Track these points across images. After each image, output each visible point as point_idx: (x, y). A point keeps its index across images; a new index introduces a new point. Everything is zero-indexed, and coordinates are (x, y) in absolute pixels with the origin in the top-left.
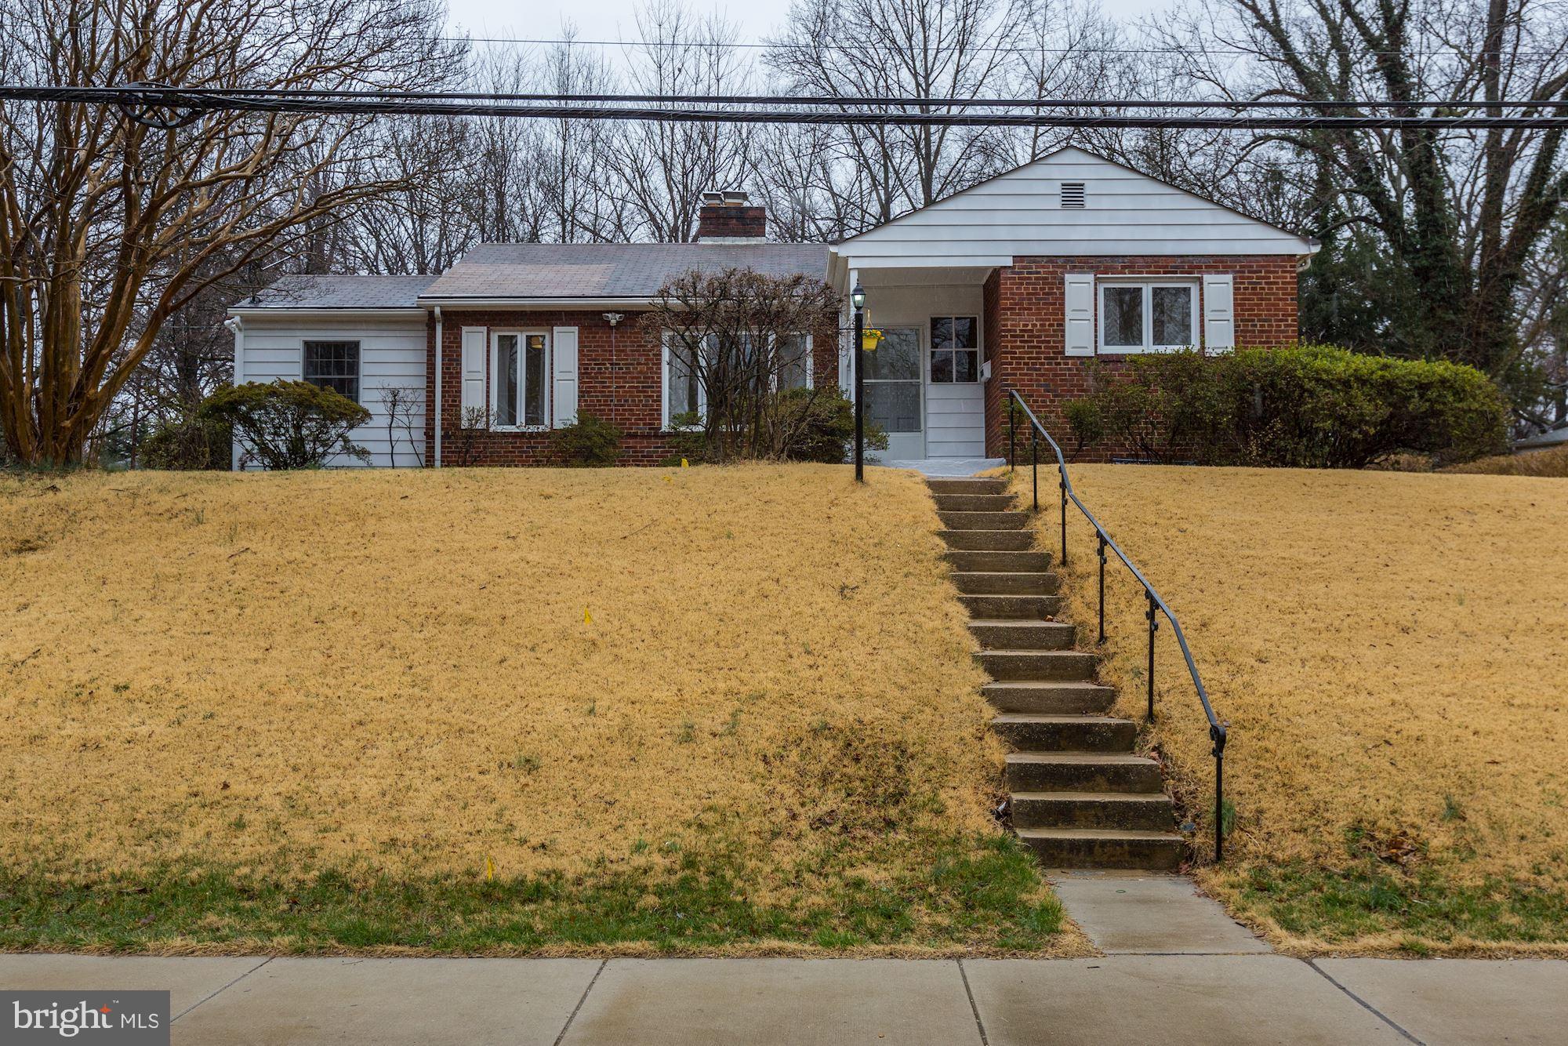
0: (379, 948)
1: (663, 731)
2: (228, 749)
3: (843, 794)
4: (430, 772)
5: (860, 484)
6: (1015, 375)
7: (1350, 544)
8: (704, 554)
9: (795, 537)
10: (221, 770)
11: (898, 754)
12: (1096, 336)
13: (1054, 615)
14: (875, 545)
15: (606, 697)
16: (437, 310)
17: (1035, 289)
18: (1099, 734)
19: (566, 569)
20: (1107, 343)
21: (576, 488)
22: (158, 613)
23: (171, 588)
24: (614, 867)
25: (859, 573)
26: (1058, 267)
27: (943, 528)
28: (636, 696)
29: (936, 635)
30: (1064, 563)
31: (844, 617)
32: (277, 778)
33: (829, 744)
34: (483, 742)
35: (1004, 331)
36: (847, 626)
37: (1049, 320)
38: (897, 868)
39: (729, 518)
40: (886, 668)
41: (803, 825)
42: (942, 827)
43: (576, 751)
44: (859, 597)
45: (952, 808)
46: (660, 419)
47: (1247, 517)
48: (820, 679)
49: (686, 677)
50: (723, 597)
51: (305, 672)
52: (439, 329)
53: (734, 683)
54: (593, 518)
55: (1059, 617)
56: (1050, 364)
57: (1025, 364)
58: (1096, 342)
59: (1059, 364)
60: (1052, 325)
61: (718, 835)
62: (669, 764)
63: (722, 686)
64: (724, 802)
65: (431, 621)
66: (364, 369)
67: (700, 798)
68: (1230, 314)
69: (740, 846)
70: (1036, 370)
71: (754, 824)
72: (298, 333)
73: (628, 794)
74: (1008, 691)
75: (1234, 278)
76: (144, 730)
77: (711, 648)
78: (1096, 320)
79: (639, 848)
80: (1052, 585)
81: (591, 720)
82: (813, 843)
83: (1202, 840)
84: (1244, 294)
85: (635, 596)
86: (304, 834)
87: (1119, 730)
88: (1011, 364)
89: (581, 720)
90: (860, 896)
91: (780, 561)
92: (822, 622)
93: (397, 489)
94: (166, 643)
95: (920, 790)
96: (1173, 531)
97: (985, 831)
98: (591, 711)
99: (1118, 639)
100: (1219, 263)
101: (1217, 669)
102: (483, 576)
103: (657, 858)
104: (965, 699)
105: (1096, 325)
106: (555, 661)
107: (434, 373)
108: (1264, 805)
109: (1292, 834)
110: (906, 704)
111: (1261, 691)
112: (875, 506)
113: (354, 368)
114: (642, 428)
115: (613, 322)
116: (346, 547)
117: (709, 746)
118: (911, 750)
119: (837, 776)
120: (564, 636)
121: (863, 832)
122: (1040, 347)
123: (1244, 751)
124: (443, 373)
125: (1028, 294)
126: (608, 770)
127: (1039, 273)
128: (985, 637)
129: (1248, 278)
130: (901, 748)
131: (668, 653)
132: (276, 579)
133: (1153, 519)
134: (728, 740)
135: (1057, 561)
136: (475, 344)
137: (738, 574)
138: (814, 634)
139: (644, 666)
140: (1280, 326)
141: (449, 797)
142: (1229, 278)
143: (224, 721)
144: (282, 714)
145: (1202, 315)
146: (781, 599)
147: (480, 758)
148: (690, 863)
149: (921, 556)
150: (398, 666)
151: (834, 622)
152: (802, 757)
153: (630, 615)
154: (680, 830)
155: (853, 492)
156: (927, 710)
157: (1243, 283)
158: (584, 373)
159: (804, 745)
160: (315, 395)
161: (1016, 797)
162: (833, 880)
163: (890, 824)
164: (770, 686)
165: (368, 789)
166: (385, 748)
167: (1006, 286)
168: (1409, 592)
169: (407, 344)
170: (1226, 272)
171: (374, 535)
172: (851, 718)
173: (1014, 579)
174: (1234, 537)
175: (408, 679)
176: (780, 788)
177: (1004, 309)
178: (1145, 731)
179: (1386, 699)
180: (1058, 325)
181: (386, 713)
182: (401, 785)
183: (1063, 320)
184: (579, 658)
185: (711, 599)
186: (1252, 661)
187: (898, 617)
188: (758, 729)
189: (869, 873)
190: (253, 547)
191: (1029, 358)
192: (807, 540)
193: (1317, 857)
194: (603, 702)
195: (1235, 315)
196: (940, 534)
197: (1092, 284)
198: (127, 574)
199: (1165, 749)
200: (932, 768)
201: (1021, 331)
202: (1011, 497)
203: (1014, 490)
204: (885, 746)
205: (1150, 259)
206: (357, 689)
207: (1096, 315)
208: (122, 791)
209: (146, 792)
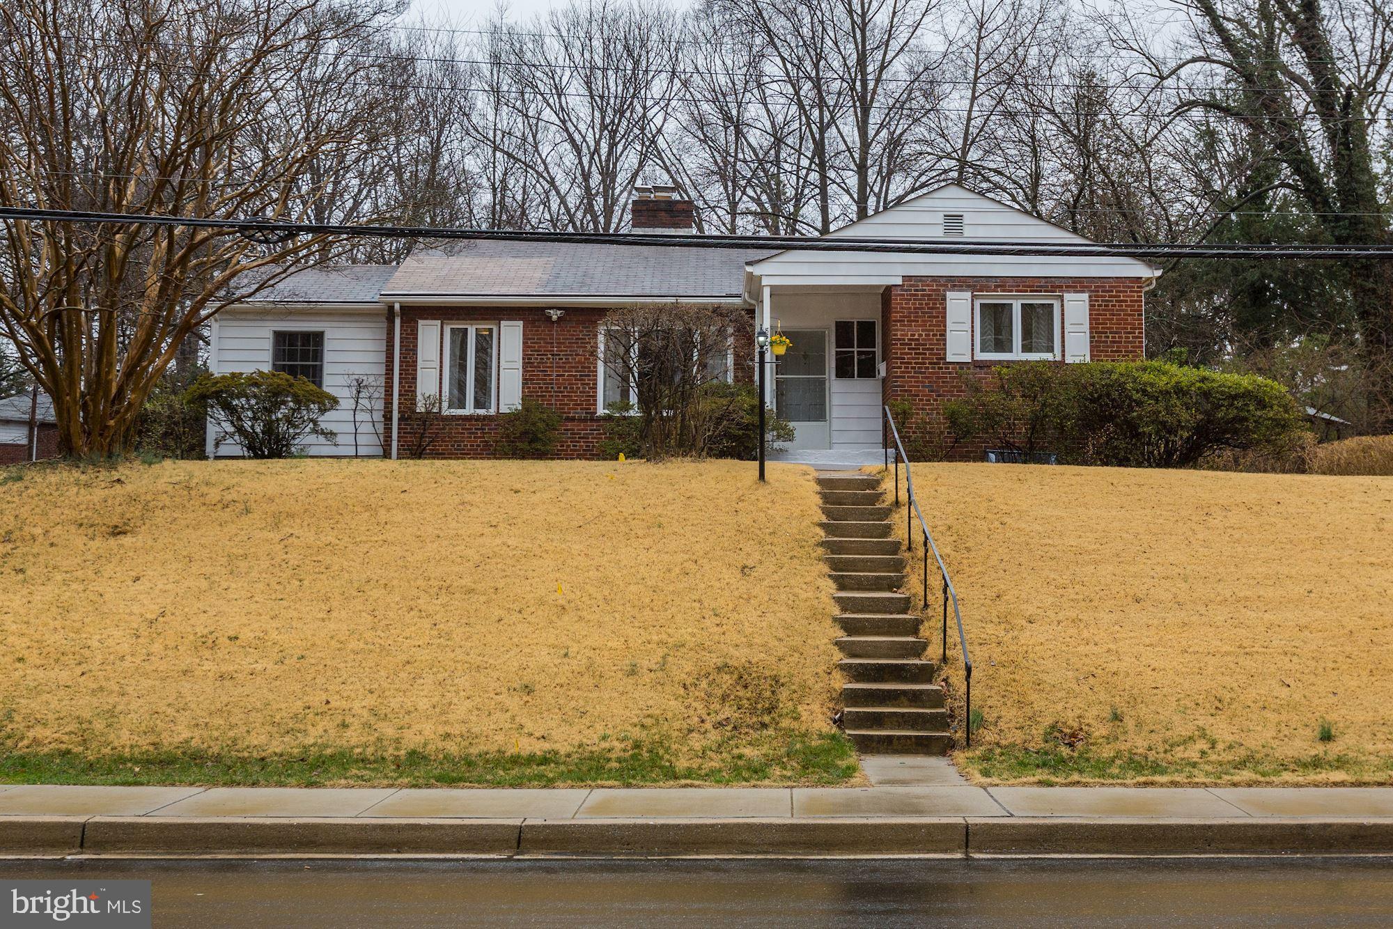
0: (461, 784)
1: (615, 668)
2: (320, 680)
3: (735, 707)
4: (462, 693)
5: (762, 483)
6: (904, 377)
7: (1124, 535)
8: (641, 540)
9: (710, 527)
10: (322, 692)
11: (773, 683)
12: (973, 345)
13: (898, 588)
14: (770, 534)
15: (575, 645)
16: (397, 306)
17: (922, 304)
18: (909, 670)
19: (538, 551)
20: (982, 350)
21: (537, 484)
22: (240, 585)
23: (243, 565)
24: (590, 748)
25: (757, 556)
26: (941, 286)
27: (824, 519)
28: (595, 645)
29: (808, 603)
30: (909, 549)
31: (743, 589)
32: (360, 698)
33: (727, 677)
34: (495, 675)
35: (895, 340)
36: (745, 596)
37: (933, 331)
38: (765, 749)
39: (660, 510)
40: (770, 627)
41: (708, 726)
42: (797, 727)
43: (558, 681)
44: (755, 574)
45: (804, 717)
46: (596, 405)
47: (1056, 513)
48: (724, 634)
49: (631, 632)
50: (655, 574)
51: (361, 627)
52: (398, 322)
53: (664, 636)
54: (554, 511)
55: (900, 591)
56: (934, 368)
57: (912, 368)
58: (973, 350)
59: (941, 368)
60: (936, 335)
61: (653, 731)
62: (621, 689)
63: (655, 638)
64: (658, 712)
65: (444, 591)
66: (328, 357)
67: (641, 709)
68: (1086, 327)
69: (669, 737)
70: (921, 373)
71: (677, 725)
72: (268, 324)
73: (594, 707)
74: (853, 642)
75: (1090, 297)
76: (259, 667)
77: (647, 612)
78: (973, 331)
79: (604, 738)
80: (899, 566)
81: (566, 660)
82: (714, 736)
83: (960, 735)
84: (1098, 310)
85: (591, 573)
86: (389, 731)
87: (923, 668)
88: (900, 368)
89: (559, 661)
90: (740, 763)
91: (698, 546)
92: (727, 593)
93: (396, 484)
94: (254, 606)
95: (785, 705)
96: (997, 524)
97: (824, 730)
98: (566, 655)
99: (936, 606)
100: (1077, 284)
101: (998, 628)
102: (476, 557)
103: (616, 744)
104: (822, 648)
105: (973, 336)
106: (537, 620)
107: (392, 362)
108: (1003, 713)
109: (1014, 730)
110: (782, 650)
111: (1023, 642)
112: (773, 501)
113: (318, 355)
114: (580, 413)
115: (555, 318)
116: (367, 533)
117: (648, 678)
118: (782, 681)
119: (732, 697)
120: (541, 602)
121: (747, 730)
122: (925, 354)
123: (1000, 681)
124: (401, 362)
125: (915, 308)
126: (580, 693)
127: (925, 290)
128: (844, 604)
129: (1102, 296)
130: (776, 679)
131: (617, 615)
132: (319, 558)
133: (983, 513)
134: (660, 674)
135: (904, 548)
136: (430, 336)
137: (666, 556)
138: (721, 602)
139: (600, 625)
140: (1129, 338)
141: (478, 709)
142: (1085, 296)
143: (313, 661)
144: (352, 656)
145: (1063, 328)
146: (698, 576)
147: (493, 685)
148: (637, 745)
149: (804, 543)
150: (426, 624)
151: (736, 593)
152: (710, 685)
153: (587, 587)
154: (630, 728)
155: (756, 490)
156: (796, 655)
157: (1097, 301)
158: (527, 363)
159: (711, 678)
160: (291, 385)
161: (846, 709)
162: (724, 755)
163: (764, 726)
164: (689, 638)
165: (423, 704)
166: (429, 679)
167: (896, 302)
168: (1152, 573)
169: (368, 334)
170: (1083, 292)
171: (386, 523)
172: (743, 660)
173: (872, 561)
174: (1040, 529)
175: (435, 633)
176: (694, 704)
177: (895, 321)
178: (940, 668)
179: (1105, 647)
180: (940, 335)
181: (424, 655)
182: (445, 702)
183: (945, 331)
184: (554, 618)
185: (646, 575)
186: (1024, 623)
187: (782, 589)
188: (680, 667)
189: (748, 752)
190: (296, 533)
191: (916, 363)
192: (719, 530)
193: (1025, 742)
194: (573, 650)
195: (1091, 328)
196: (822, 525)
197: (970, 300)
198: (205, 554)
199: (950, 681)
200: (795, 692)
201: (909, 340)
202: (881, 494)
203: (884, 487)
204: (765, 678)
205: (1019, 280)
206: (400, 639)
207: (973, 327)
208: (259, 705)
209: (275, 706)
